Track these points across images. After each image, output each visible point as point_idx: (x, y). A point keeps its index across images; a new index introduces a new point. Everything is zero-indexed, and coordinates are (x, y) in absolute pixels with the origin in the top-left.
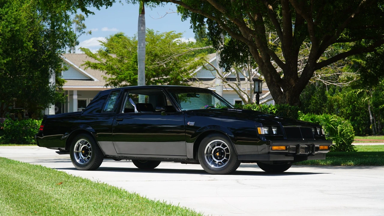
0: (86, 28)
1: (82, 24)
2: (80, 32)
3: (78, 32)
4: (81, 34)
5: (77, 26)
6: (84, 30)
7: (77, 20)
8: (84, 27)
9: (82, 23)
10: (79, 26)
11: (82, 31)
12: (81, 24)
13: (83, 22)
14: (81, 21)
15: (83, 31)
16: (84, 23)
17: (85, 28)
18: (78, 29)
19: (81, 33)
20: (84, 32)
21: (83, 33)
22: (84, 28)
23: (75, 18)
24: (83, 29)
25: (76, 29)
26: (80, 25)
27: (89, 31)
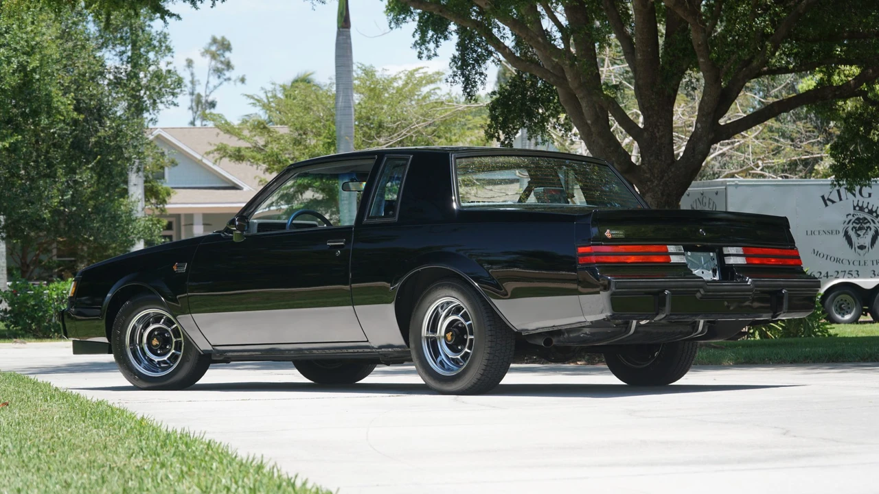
0: (233, 69)
1: (225, 60)
2: (219, 77)
3: (216, 79)
4: (221, 84)
5: (213, 63)
6: (227, 74)
7: (214, 48)
8: (228, 65)
9: (224, 57)
10: (220, 66)
11: (225, 75)
12: (223, 59)
13: (227, 54)
14: (224, 51)
15: (227, 76)
16: (228, 58)
17: (231, 70)
18: (214, 70)
19: (221, 80)
20: (229, 79)
21: (225, 80)
22: (228, 70)
23: (211, 44)
24: (226, 72)
25: (210, 70)
26: (221, 63)
27: (241, 76)
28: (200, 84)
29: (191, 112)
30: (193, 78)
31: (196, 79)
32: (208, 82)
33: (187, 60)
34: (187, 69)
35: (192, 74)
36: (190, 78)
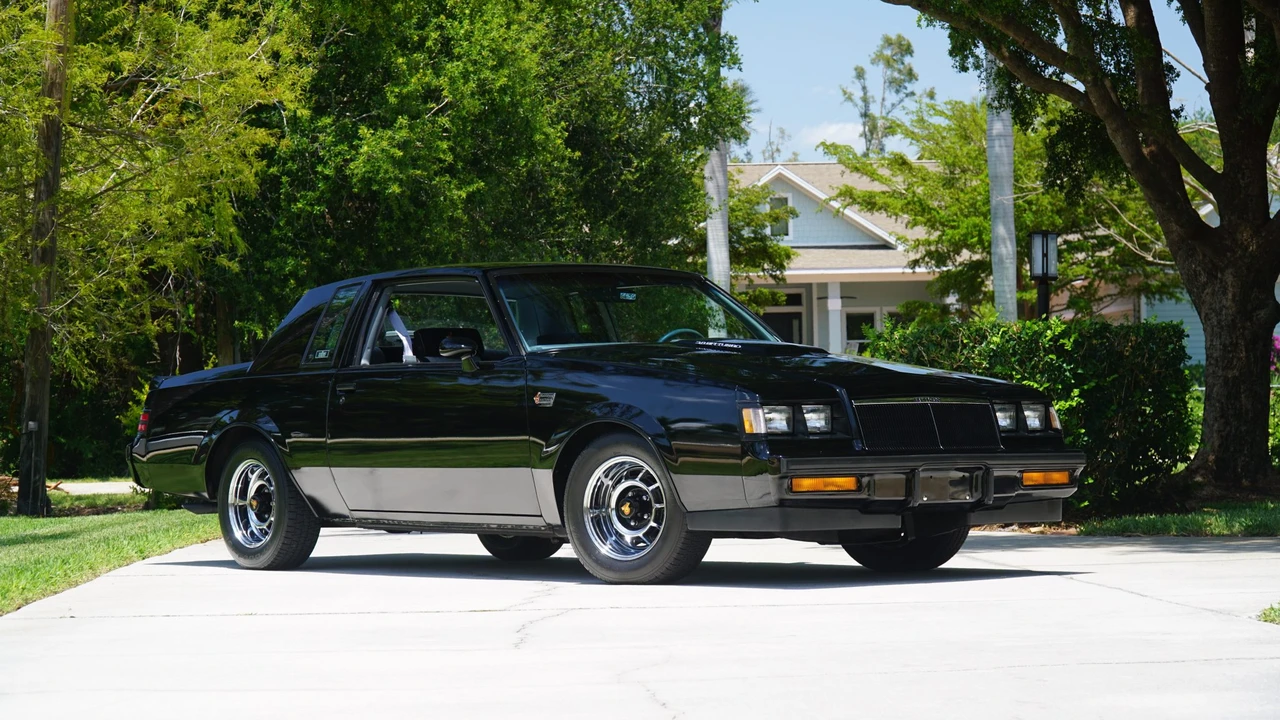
0: (917, 80)
1: (905, 67)
2: (897, 91)
3: (894, 94)
4: (902, 101)
5: (889, 73)
6: (910, 87)
7: (888, 52)
8: (911, 75)
9: (903, 63)
10: (896, 75)
11: (906, 88)
12: (902, 67)
13: (907, 59)
14: (902, 56)
15: (909, 90)
16: (909, 64)
17: (914, 80)
18: (890, 83)
19: (902, 95)
20: (913, 94)
21: (907, 95)
22: (910, 81)
23: (883, 47)
24: (907, 84)
25: (885, 82)
26: (900, 71)
27: (928, 90)
28: (874, 101)
29: (863, 140)
30: (865, 94)
31: (870, 95)
32: (883, 99)
33: (856, 69)
34: (856, 81)
35: (864, 88)
36: (861, 94)
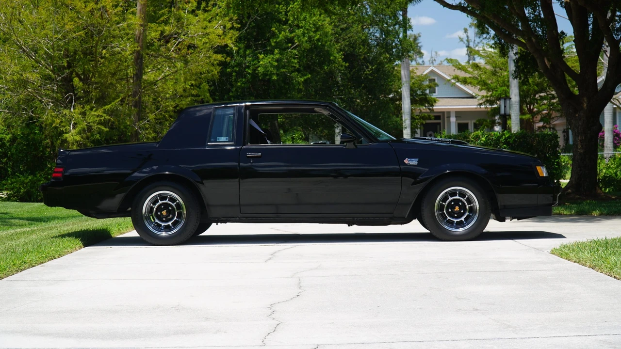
2: (480, 38)
4: (482, 41)
18: (477, 34)
19: (481, 39)
21: (484, 39)
25: (475, 34)
28: (471, 41)
29: (467, 56)
30: (468, 38)
31: (470, 39)
32: (475, 41)
33: (464, 29)
34: (464, 34)
35: (467, 36)
36: (466, 39)
